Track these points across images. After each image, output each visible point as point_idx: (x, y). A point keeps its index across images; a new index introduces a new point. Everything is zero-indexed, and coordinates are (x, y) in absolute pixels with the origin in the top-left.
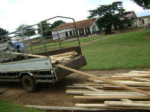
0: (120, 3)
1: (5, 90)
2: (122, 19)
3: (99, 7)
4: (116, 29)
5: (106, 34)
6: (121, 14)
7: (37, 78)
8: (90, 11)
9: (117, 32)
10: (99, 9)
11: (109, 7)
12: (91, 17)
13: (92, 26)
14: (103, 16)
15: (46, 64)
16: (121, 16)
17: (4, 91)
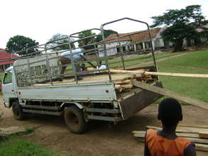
0: (198, 7)
1: (36, 125)
2: (199, 30)
3: (167, 12)
4: (189, 45)
5: (174, 51)
6: (198, 23)
7: (90, 113)
8: (153, 18)
9: (190, 49)
10: (166, 15)
11: (181, 13)
12: (154, 26)
13: (155, 39)
14: (171, 25)
15: (107, 91)
16: (198, 26)
17: (35, 128)
